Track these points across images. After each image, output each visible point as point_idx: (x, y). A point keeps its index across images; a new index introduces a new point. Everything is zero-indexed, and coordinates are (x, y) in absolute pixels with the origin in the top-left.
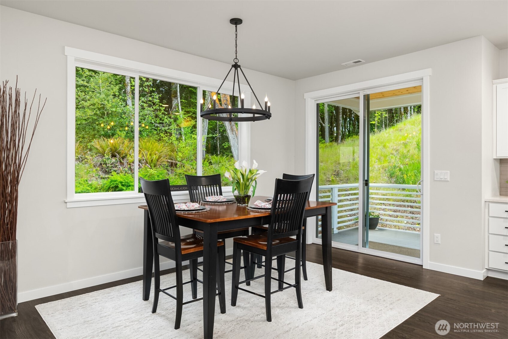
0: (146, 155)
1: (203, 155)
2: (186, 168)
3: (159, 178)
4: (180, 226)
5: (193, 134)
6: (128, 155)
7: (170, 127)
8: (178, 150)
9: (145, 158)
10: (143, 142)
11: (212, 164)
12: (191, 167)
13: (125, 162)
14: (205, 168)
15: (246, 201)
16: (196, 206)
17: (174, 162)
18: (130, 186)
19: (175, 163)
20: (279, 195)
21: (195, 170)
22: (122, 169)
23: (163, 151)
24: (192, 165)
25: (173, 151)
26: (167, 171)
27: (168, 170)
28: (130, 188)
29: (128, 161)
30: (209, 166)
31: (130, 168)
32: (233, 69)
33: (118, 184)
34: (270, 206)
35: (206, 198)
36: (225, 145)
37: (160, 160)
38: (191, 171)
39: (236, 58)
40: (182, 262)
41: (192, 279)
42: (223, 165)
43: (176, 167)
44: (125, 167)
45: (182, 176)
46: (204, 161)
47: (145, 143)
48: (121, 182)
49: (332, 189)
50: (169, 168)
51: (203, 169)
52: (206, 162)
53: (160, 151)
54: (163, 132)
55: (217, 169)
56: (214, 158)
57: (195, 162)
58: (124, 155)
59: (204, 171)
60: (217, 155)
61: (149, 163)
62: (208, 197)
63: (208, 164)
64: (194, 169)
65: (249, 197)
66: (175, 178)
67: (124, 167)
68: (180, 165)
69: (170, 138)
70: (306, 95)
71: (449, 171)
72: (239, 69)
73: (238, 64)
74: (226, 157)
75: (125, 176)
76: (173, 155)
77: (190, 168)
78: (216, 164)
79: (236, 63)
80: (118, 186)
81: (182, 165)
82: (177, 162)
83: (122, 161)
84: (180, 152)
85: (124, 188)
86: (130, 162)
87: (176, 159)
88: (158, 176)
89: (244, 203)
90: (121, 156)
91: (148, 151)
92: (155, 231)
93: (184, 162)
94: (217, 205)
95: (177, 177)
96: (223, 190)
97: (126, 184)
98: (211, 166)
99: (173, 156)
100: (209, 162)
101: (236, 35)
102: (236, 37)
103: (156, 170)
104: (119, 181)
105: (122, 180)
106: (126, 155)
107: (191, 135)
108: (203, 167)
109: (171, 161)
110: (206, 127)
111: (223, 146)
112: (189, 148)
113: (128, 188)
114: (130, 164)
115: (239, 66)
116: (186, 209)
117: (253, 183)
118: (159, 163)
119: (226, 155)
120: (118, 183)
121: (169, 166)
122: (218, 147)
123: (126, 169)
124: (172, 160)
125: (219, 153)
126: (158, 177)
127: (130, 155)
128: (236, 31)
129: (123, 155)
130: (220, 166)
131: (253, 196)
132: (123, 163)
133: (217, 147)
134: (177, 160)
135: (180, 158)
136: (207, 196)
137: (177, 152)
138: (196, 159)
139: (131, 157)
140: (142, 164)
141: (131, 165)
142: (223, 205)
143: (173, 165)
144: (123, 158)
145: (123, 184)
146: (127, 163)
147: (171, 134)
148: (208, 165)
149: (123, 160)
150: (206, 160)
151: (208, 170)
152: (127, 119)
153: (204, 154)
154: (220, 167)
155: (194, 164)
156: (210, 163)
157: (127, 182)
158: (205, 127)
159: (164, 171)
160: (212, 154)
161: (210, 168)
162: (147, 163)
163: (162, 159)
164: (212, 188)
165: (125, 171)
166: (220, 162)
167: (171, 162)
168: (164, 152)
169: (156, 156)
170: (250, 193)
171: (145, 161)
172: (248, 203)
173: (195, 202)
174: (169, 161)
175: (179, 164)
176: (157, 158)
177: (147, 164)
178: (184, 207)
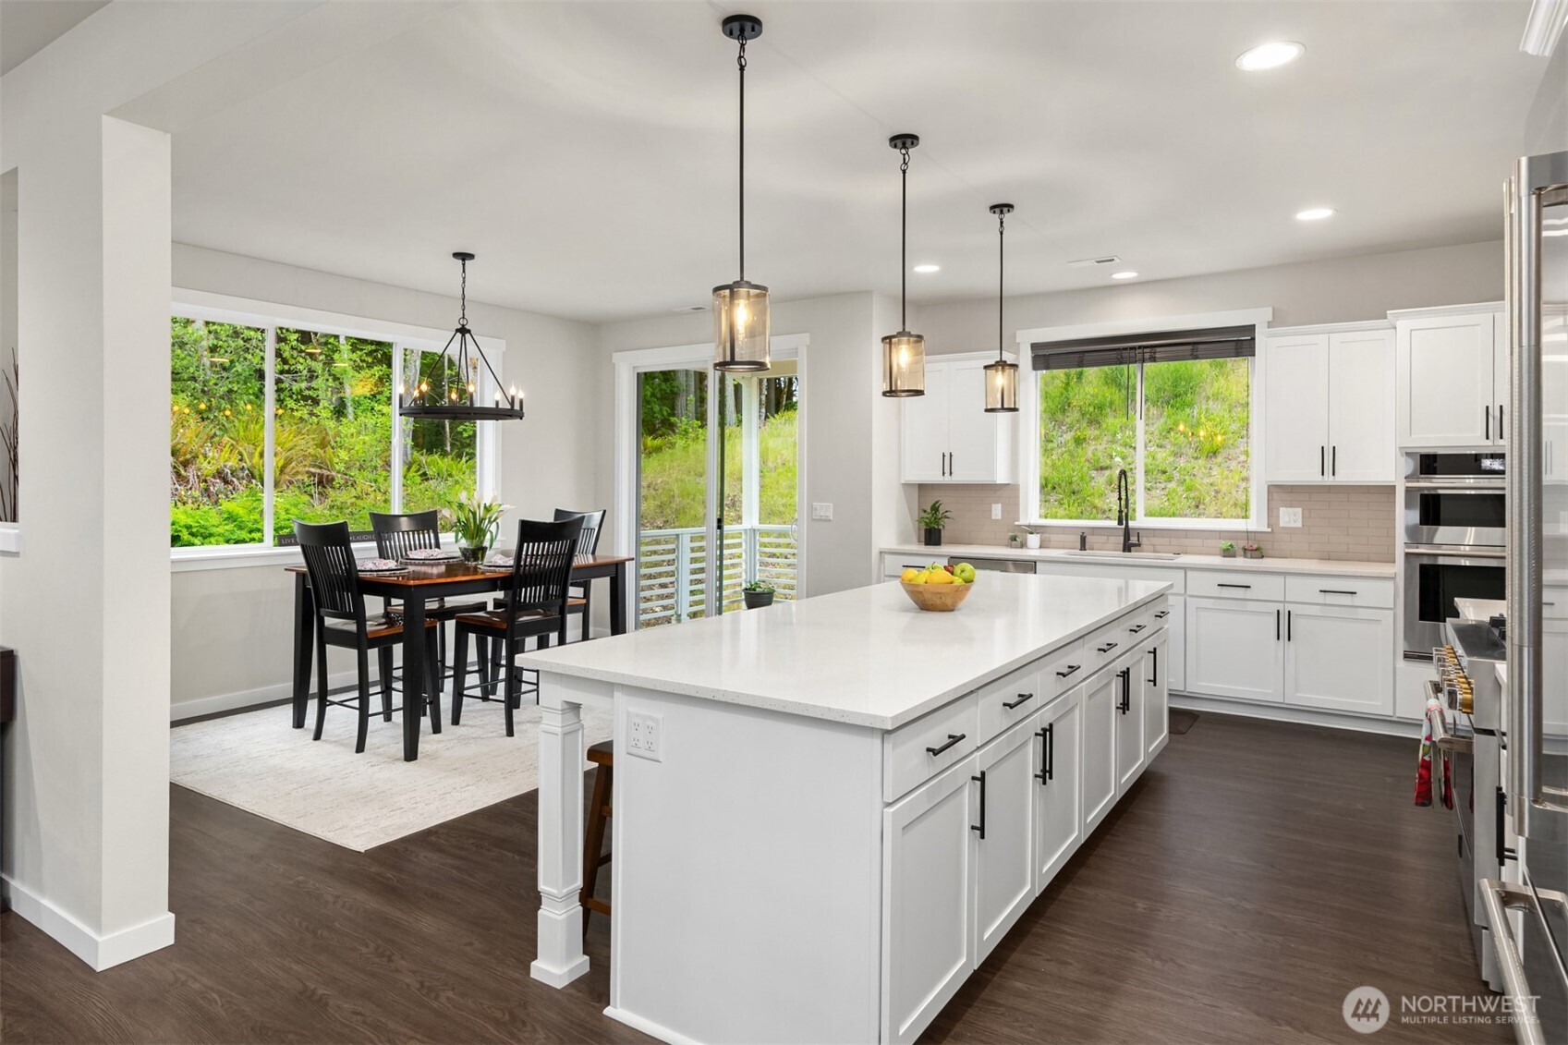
0: (251, 455)
1: (406, 455)
2: (359, 489)
3: (290, 516)
4: (365, 596)
5: (378, 401)
6: (201, 456)
7: (314, 384)
8: (336, 442)
9: (247, 464)
10: (240, 421)
11: (427, 479)
12: (372, 487)
13: (190, 473)
14: (409, 488)
15: (480, 556)
16: (391, 564)
17: (326, 472)
18: (211, 535)
19: (328, 476)
20: (525, 544)
21: (385, 493)
22: (183, 493)
23: (295, 446)
24: (376, 481)
25: (323, 444)
26: (308, 498)
27: (311, 496)
28: (212, 539)
29: (199, 474)
30: (420, 484)
31: (207, 490)
32: (459, 335)
33: (180, 531)
34: (511, 562)
35: (408, 553)
36: (465, 430)
37: (288, 470)
38: (372, 496)
39: (463, 318)
40: (369, 651)
41: (384, 689)
42: (457, 482)
43: (333, 487)
44: (191, 489)
45: (350, 510)
46: (409, 469)
47: (245, 425)
48: (188, 527)
49: (677, 535)
50: (313, 490)
51: (406, 493)
52: (411, 474)
53: (288, 445)
54: (295, 397)
55: (441, 493)
56: (436, 463)
57: (384, 473)
58: (188, 456)
59: (408, 500)
60: (444, 454)
61: (257, 477)
62: (414, 552)
63: (418, 479)
64: (380, 491)
65: (484, 550)
66: (330, 516)
67: (189, 487)
68: (342, 482)
69: (315, 411)
70: (616, 357)
71: (831, 505)
72: (467, 336)
73: (467, 327)
74: (467, 461)
75: (199, 512)
76: (323, 455)
77: (370, 489)
78: (439, 480)
79: (463, 326)
80: (179, 536)
81: (347, 482)
82: (334, 474)
83: (183, 472)
84: (341, 447)
85: (196, 541)
86: (205, 473)
87: (332, 465)
88: (287, 511)
89: (476, 559)
90: (181, 459)
91: (254, 444)
92: (319, 606)
93: (353, 474)
94: (428, 565)
95: (334, 512)
96: (441, 541)
97: (202, 531)
98: (426, 483)
99: (321, 457)
100: (421, 472)
101: (464, 278)
102: (464, 282)
103: (281, 497)
104: (182, 524)
105: (190, 521)
106: (196, 457)
107: (373, 404)
108: (404, 485)
109: (318, 471)
110: (414, 381)
111: (461, 433)
112: (367, 438)
113: (207, 540)
114: (205, 481)
115: (469, 331)
116: (374, 568)
117: (493, 528)
118: (287, 477)
119: (467, 454)
120: (179, 529)
121: (314, 484)
122: (448, 434)
123: (197, 494)
124: (321, 468)
125: (448, 448)
126: (288, 513)
127: (205, 457)
128: (464, 272)
129: (185, 455)
130: (449, 483)
131: (491, 547)
132: (184, 477)
133: (445, 433)
134: (333, 469)
135: (343, 464)
136: (411, 550)
137: (333, 448)
138: (388, 464)
139: (209, 463)
140: (238, 479)
141: (209, 483)
142: (439, 564)
143: (324, 482)
144: (186, 464)
145: (194, 530)
146: (198, 477)
147: (316, 402)
148: (419, 481)
149: (185, 471)
150: (414, 466)
151: (419, 495)
152: (189, 358)
153: (409, 452)
154: (450, 488)
155: (381, 479)
156: (425, 477)
157: (202, 527)
158: (411, 381)
159: (302, 497)
160: (430, 452)
161: (423, 490)
162: (253, 477)
163: (293, 468)
164: (421, 536)
165: (193, 497)
166: (450, 475)
167: (319, 474)
168: (297, 448)
169: (278, 459)
170: (486, 544)
171: (247, 472)
172: (482, 559)
173: (389, 558)
174: (313, 470)
175: (339, 479)
176: (280, 465)
177: (254, 481)
178: (370, 566)
